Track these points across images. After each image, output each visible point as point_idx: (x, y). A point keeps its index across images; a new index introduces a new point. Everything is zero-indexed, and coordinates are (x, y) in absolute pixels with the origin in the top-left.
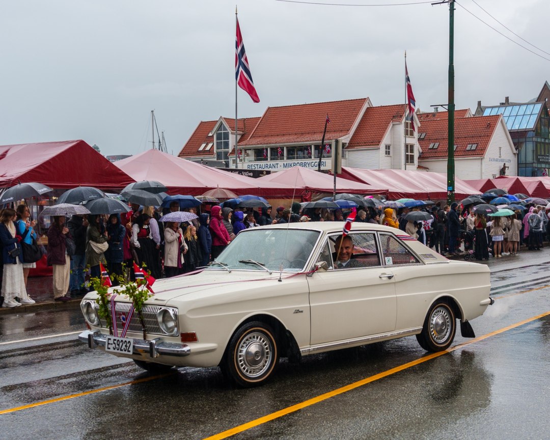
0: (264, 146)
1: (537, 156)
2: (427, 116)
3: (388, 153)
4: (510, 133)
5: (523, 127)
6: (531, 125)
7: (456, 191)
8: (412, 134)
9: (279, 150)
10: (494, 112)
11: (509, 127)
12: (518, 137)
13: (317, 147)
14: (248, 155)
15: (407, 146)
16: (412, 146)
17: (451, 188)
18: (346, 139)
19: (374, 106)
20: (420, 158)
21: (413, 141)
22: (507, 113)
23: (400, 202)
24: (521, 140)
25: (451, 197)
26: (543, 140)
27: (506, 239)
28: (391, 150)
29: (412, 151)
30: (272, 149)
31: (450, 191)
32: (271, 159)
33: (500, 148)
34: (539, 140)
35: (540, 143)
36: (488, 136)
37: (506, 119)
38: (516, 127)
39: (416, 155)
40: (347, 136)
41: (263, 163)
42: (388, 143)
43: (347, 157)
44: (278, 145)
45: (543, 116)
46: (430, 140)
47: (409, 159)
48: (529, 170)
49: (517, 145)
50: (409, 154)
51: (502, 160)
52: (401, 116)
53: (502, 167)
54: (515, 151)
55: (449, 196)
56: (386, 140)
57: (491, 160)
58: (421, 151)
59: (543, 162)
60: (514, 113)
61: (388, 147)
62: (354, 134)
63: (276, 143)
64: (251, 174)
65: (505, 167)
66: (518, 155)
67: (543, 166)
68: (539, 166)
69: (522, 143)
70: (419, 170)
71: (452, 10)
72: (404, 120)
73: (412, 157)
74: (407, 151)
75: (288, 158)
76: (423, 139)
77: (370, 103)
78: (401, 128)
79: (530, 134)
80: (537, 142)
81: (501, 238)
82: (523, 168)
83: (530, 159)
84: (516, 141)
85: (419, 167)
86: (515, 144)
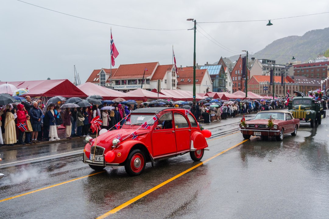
0: (119, 79)
1: (220, 84)
2: (179, 69)
3: (166, 83)
4: (210, 76)
5: (215, 73)
6: (218, 73)
7: (196, 98)
8: (174, 76)
9: (125, 81)
10: (204, 68)
11: (209, 74)
12: (213, 77)
13: (139, 80)
14: (113, 83)
15: (172, 80)
16: (174, 80)
17: (194, 97)
18: (150, 77)
19: (160, 65)
20: (177, 84)
21: (175, 78)
22: (209, 69)
23: (180, 102)
24: (214, 78)
25: (195, 100)
26: (222, 79)
27: (215, 115)
28: (167, 82)
29: (174, 82)
30: (122, 81)
31: (194, 98)
32: (122, 85)
33: (207, 81)
34: (220, 78)
35: (221, 79)
36: (202, 77)
37: (209, 70)
38: (212, 74)
39: (176, 83)
40: (150, 76)
41: (119, 86)
42: (166, 79)
43: (150, 84)
44: (124, 79)
45: (222, 70)
46: (181, 78)
47: (174, 85)
48: (217, 89)
49: (213, 80)
50: (174, 83)
51: (207, 86)
52: (171, 69)
53: (207, 88)
54: (212, 83)
55: (194, 100)
56: (165, 78)
57: (203, 86)
58: (178, 82)
59: (222, 87)
60: (211, 68)
61: (166, 80)
62: (153, 76)
63: (124, 78)
64: (123, 91)
65: (208, 88)
66: (213, 84)
67: (222, 88)
68: (220, 88)
69: (214, 79)
70: (178, 89)
71: (195, 32)
72: (172, 71)
73: (175, 84)
74: (172, 82)
75: (128, 84)
76: (178, 78)
77: (159, 64)
78: (171, 73)
79: (217, 76)
80: (220, 79)
81: (214, 115)
82: (214, 89)
83: (217, 85)
84: (212, 79)
85: (177, 88)
86: (212, 80)
